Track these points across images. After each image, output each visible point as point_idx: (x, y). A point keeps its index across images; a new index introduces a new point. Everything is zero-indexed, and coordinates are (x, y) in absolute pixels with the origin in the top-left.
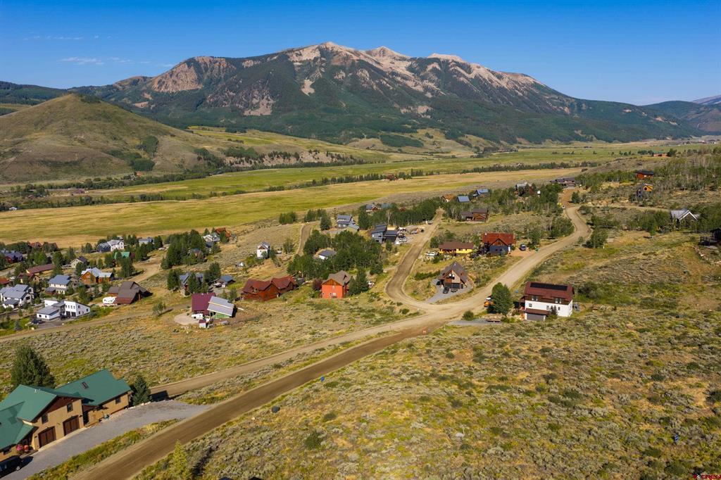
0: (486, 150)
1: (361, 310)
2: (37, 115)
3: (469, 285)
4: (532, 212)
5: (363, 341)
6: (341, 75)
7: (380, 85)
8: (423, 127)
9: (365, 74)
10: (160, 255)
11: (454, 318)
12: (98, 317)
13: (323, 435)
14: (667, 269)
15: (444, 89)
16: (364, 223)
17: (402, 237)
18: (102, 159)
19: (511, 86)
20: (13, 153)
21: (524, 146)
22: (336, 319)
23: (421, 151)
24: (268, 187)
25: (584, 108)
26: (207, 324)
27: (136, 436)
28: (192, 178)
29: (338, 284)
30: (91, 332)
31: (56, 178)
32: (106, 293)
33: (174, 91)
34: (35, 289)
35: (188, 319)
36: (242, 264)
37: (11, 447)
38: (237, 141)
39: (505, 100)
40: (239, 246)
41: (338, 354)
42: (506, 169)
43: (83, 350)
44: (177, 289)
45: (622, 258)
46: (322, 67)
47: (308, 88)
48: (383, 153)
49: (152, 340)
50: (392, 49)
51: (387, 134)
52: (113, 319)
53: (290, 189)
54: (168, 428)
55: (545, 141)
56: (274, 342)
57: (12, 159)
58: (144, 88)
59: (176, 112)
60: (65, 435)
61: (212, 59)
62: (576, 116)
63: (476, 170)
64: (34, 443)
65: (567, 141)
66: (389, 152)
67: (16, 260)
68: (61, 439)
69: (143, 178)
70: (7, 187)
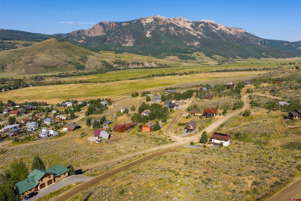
0: (222, 61)
1: (155, 138)
2: (40, 47)
3: (197, 129)
4: (229, 97)
5: (151, 153)
6: (162, 29)
7: (178, 33)
8: (196, 51)
9: (172, 28)
10: (85, 110)
11: (187, 144)
12: (61, 136)
13: (125, 191)
14: (269, 128)
15: (206, 35)
16: (163, 99)
17: (177, 106)
18: (65, 65)
19: (235, 33)
20: (31, 62)
21: (239, 60)
22: (145, 142)
23: (195, 61)
24: (130, 78)
25: (267, 43)
26: (99, 142)
27: (70, 187)
28: (100, 73)
29: (148, 127)
30: (58, 143)
31: (47, 72)
32: (64, 126)
33: (94, 36)
34: (39, 123)
35: (93, 139)
36: (115, 115)
37: (32, 189)
38: (119, 57)
39: (232, 40)
40: (115, 107)
41: (140, 158)
42: (230, 71)
43: (55, 151)
44: (90, 125)
45: (254, 122)
46: (155, 26)
47: (148, 35)
48: (179, 63)
49: (79, 147)
50: (184, 18)
51: (181, 54)
52: (66, 138)
53: (139, 79)
54: (80, 185)
55: (249, 58)
56: (121, 150)
57: (30, 65)
58: (82, 34)
59: (94, 45)
60: (48, 185)
61: (109, 22)
62: (263, 46)
63: (217, 71)
64: (39, 188)
65: (258, 58)
66: (181, 62)
67: (32, 109)
68: (47, 187)
69: (81, 73)
70: (29, 76)
